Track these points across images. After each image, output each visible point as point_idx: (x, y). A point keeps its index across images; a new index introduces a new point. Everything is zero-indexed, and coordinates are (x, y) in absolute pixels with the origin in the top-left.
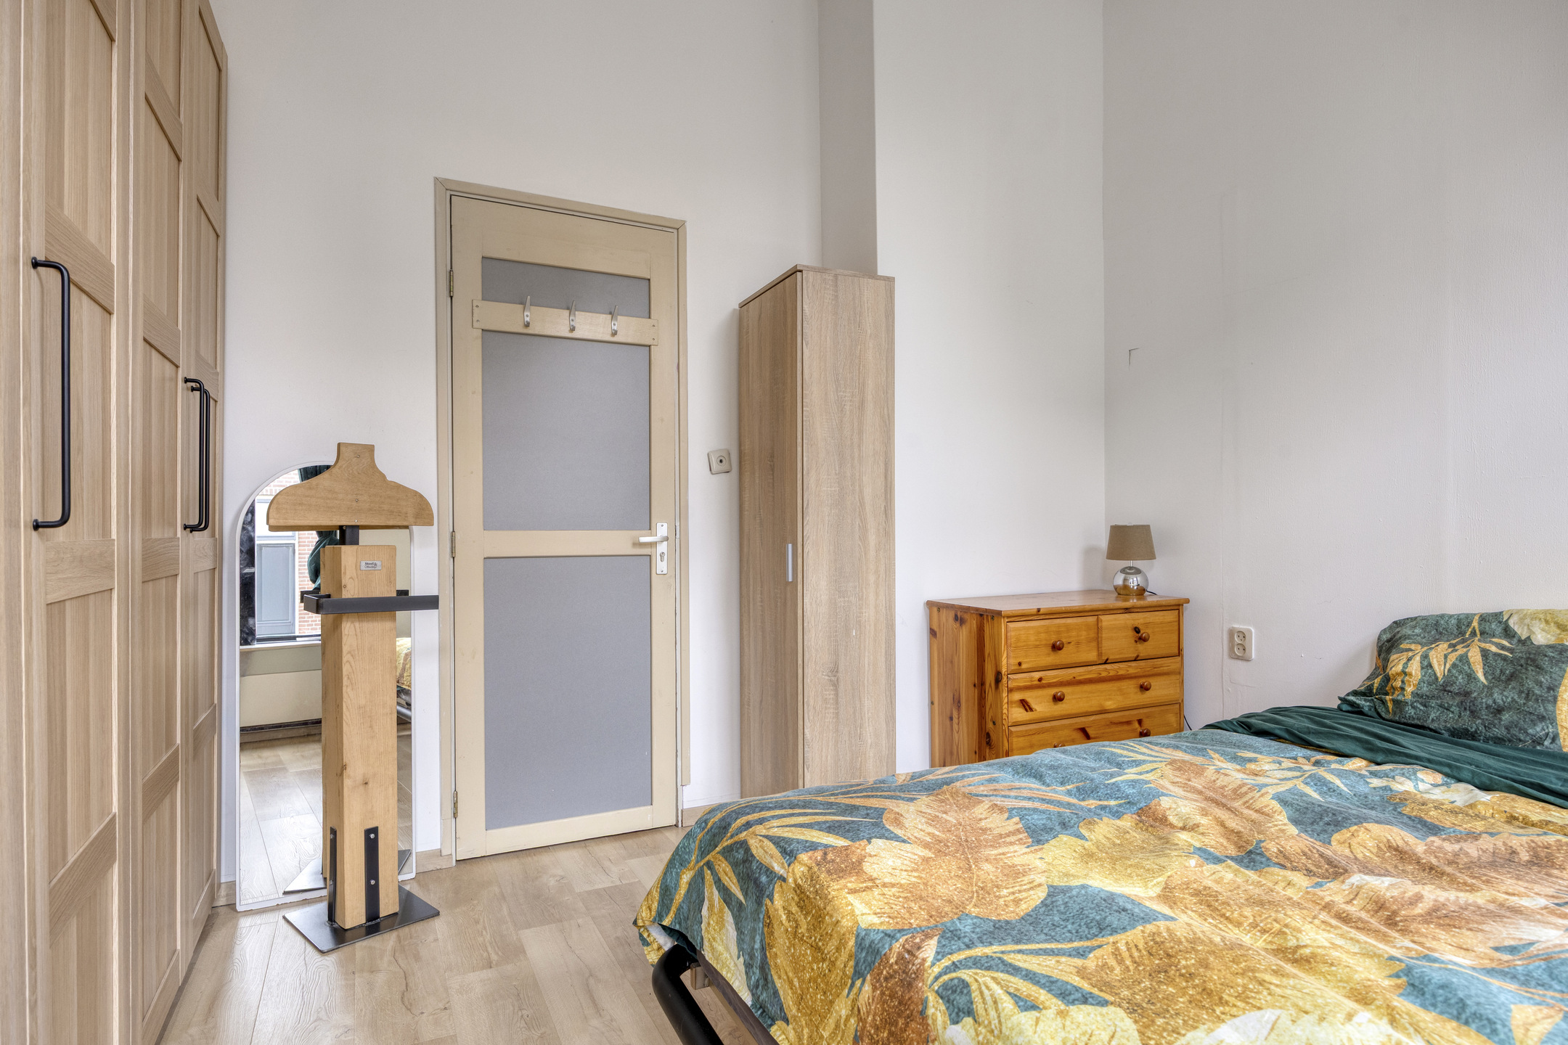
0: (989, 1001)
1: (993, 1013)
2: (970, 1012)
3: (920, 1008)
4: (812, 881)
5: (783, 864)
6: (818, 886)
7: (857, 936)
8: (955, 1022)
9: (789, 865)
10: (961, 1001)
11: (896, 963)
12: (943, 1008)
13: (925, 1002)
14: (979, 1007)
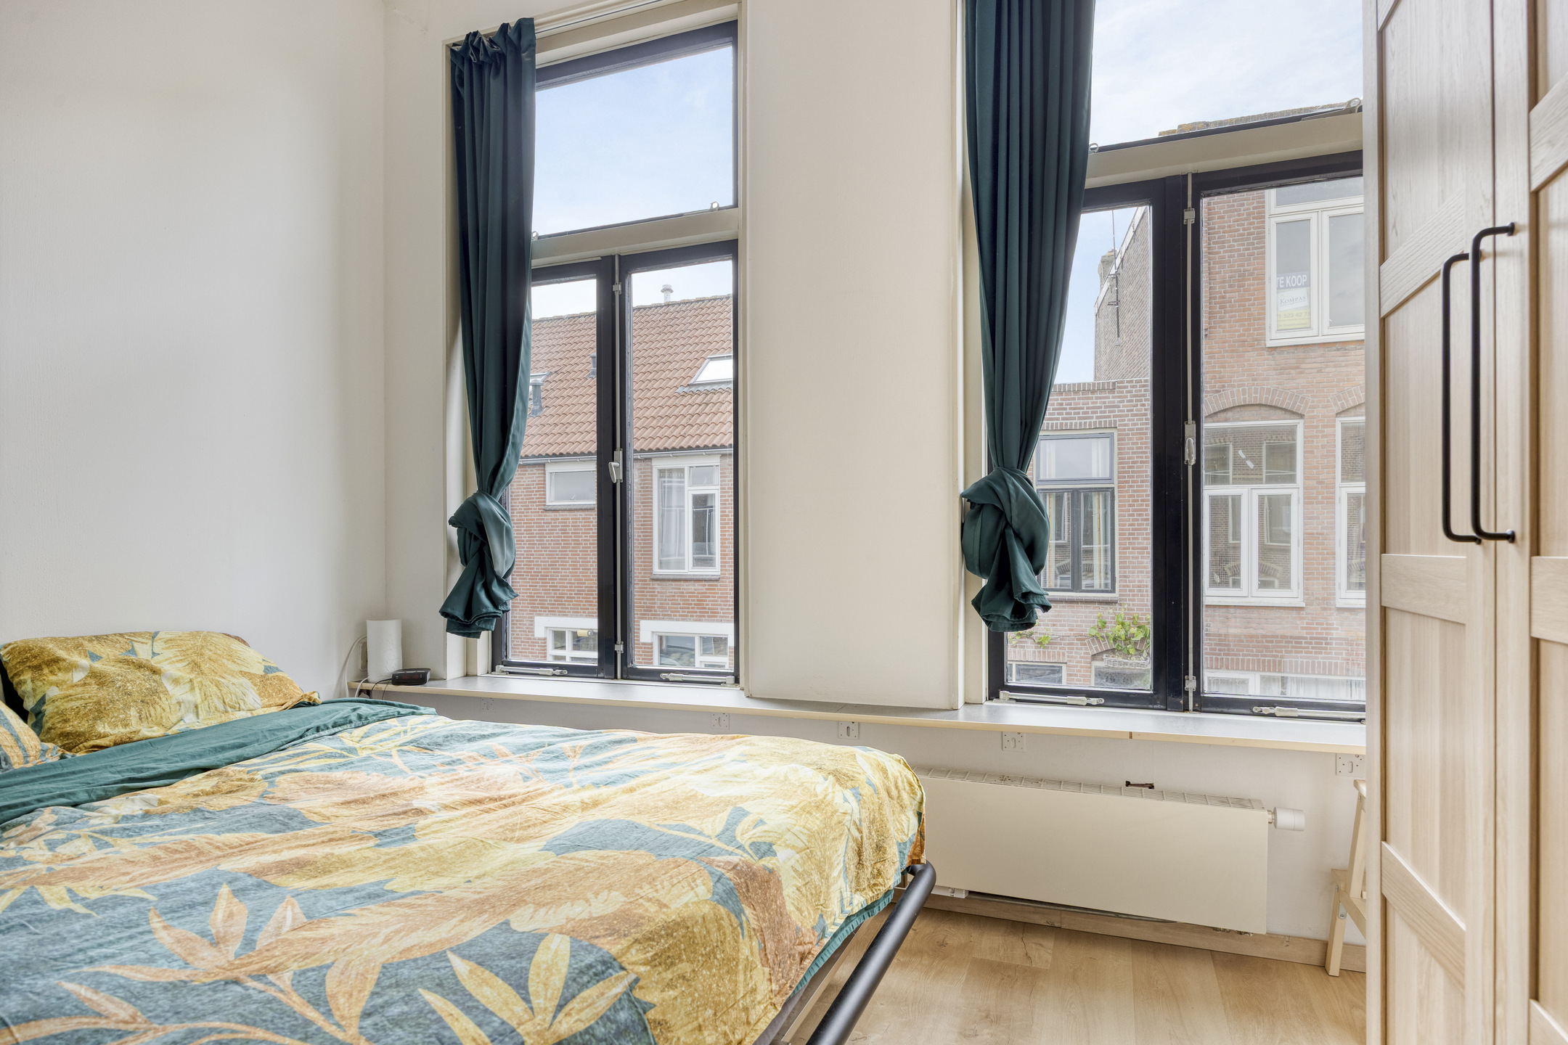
0: (764, 834)
1: (771, 834)
2: (771, 845)
3: (767, 872)
4: (653, 940)
5: (617, 979)
6: (663, 932)
7: (719, 903)
8: (775, 855)
9: (623, 968)
10: (764, 848)
11: (740, 878)
12: (768, 858)
13: (765, 868)
14: (768, 840)
